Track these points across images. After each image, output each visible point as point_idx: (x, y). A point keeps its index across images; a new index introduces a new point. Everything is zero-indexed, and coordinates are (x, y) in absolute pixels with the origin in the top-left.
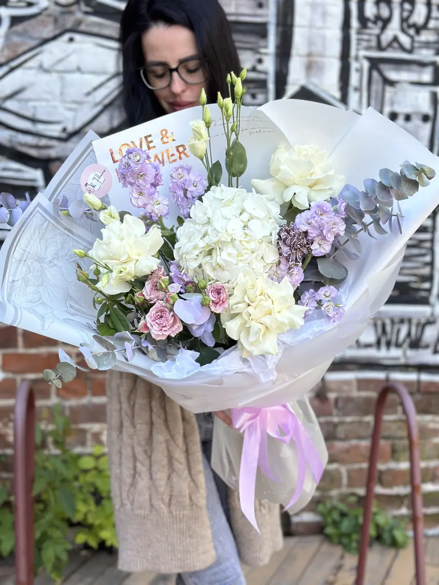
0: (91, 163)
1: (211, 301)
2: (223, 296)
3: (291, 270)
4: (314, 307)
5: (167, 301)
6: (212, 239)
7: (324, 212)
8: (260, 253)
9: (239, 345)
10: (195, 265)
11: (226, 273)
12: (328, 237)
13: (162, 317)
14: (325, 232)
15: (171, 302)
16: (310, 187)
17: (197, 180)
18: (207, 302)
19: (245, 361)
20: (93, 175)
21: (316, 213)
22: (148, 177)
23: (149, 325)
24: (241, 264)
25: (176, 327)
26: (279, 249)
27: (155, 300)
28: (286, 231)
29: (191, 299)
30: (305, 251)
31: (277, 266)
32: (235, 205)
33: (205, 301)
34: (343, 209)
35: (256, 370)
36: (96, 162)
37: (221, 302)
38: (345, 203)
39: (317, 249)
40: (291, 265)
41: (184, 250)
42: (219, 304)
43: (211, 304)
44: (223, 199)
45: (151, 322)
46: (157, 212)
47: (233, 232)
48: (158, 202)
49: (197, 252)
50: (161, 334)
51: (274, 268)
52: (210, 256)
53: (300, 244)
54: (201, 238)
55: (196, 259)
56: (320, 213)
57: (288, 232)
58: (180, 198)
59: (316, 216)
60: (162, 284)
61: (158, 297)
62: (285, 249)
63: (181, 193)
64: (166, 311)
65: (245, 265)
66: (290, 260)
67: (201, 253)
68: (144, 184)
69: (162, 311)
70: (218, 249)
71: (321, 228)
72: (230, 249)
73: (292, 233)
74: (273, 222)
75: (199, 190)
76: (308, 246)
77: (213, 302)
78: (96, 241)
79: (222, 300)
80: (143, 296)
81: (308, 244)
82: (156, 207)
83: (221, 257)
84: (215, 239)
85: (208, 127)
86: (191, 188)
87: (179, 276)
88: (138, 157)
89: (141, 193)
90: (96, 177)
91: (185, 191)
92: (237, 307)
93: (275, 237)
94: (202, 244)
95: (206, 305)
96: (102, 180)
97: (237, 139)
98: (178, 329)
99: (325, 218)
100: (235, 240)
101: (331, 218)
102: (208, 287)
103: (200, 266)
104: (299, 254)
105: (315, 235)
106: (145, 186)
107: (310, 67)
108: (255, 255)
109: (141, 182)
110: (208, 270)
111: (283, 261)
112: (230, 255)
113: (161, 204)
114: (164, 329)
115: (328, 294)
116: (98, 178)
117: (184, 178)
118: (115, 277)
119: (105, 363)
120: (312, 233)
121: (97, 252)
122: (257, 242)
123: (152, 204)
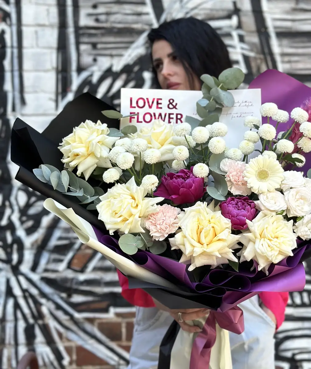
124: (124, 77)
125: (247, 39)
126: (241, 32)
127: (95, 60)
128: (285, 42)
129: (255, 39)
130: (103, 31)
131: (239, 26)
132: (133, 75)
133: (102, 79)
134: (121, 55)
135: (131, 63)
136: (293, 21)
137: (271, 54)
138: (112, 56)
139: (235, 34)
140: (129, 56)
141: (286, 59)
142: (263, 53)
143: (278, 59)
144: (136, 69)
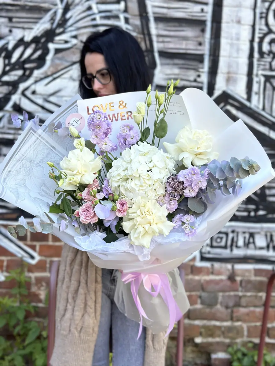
0: (74, 112)
1: (117, 209)
2: (124, 208)
3: (171, 202)
4: (179, 224)
5: (92, 203)
6: (129, 173)
7: (195, 174)
8: (154, 187)
9: (128, 236)
10: (115, 185)
11: (131, 194)
12: (194, 188)
13: (88, 211)
14: (193, 185)
15: (95, 204)
16: (196, 155)
17: (135, 135)
18: (115, 209)
19: (131, 246)
20: (74, 119)
21: (190, 173)
22: (102, 129)
23: (80, 214)
24: (141, 191)
25: (94, 219)
26: (166, 188)
27: (87, 200)
28: (172, 178)
29: (106, 205)
30: (181, 193)
31: (164, 196)
32: (149, 156)
33: (113, 208)
34: (206, 174)
35: (137, 253)
36: (77, 112)
37: (122, 211)
38: (208, 171)
39: (188, 193)
40: (172, 199)
41: (112, 174)
42: (121, 212)
43: (117, 210)
44: (142, 151)
45: (81, 212)
46: (104, 149)
47: (141, 172)
48: (106, 143)
49: (119, 178)
50: (85, 220)
51: (162, 197)
52: (126, 182)
53: (178, 188)
54: (123, 171)
55: (118, 182)
56: (192, 173)
57: (173, 179)
58: (121, 143)
59: (189, 174)
60: (92, 193)
61: (89, 199)
62: (169, 189)
63: (122, 141)
64: (91, 209)
65: (143, 192)
66: (171, 196)
67: (121, 179)
68: (99, 132)
69: (89, 208)
70: (130, 179)
71: (192, 182)
72: (136, 181)
73: (175, 180)
74: (167, 172)
75: (133, 141)
76: (182, 190)
77: (118, 209)
78: (65, 158)
79: (124, 210)
80: (82, 196)
81: (182, 189)
82: (104, 146)
83: (131, 184)
84: (130, 174)
85: (148, 107)
86: (129, 139)
87: (107, 189)
88: (99, 117)
89: (96, 136)
90: (76, 120)
91: (125, 140)
92: (132, 215)
93: (165, 180)
94: (123, 174)
95: (114, 210)
96: (79, 122)
97: (164, 117)
98: (95, 220)
99: (195, 177)
100: (141, 177)
101: (198, 177)
102: (119, 200)
103: (119, 186)
104: (177, 194)
105: (187, 185)
106: (99, 134)
107: (228, 80)
108: (151, 188)
109: (97, 130)
110: (122, 190)
111: (167, 196)
112: (136, 184)
113: (107, 145)
114: (87, 218)
115: (188, 220)
116: (76, 121)
117: (126, 133)
118: (67, 182)
119: (47, 229)
120: (186, 183)
121: (63, 164)
122: (153, 181)
123: (102, 144)
124: (33, 46)
125: (131, 21)
126: (127, 15)
127: (11, 31)
128: (161, 25)
129: (137, 22)
130: (18, 8)
131: (126, 10)
132: (40, 45)
133: (16, 47)
134: (31, 29)
135: (39, 35)
136: (169, 8)
137: (149, 35)
138: (23, 28)
139: (122, 16)
140: (38, 29)
141: (161, 39)
142: (143, 33)
143: (154, 39)
144: (43, 40)
